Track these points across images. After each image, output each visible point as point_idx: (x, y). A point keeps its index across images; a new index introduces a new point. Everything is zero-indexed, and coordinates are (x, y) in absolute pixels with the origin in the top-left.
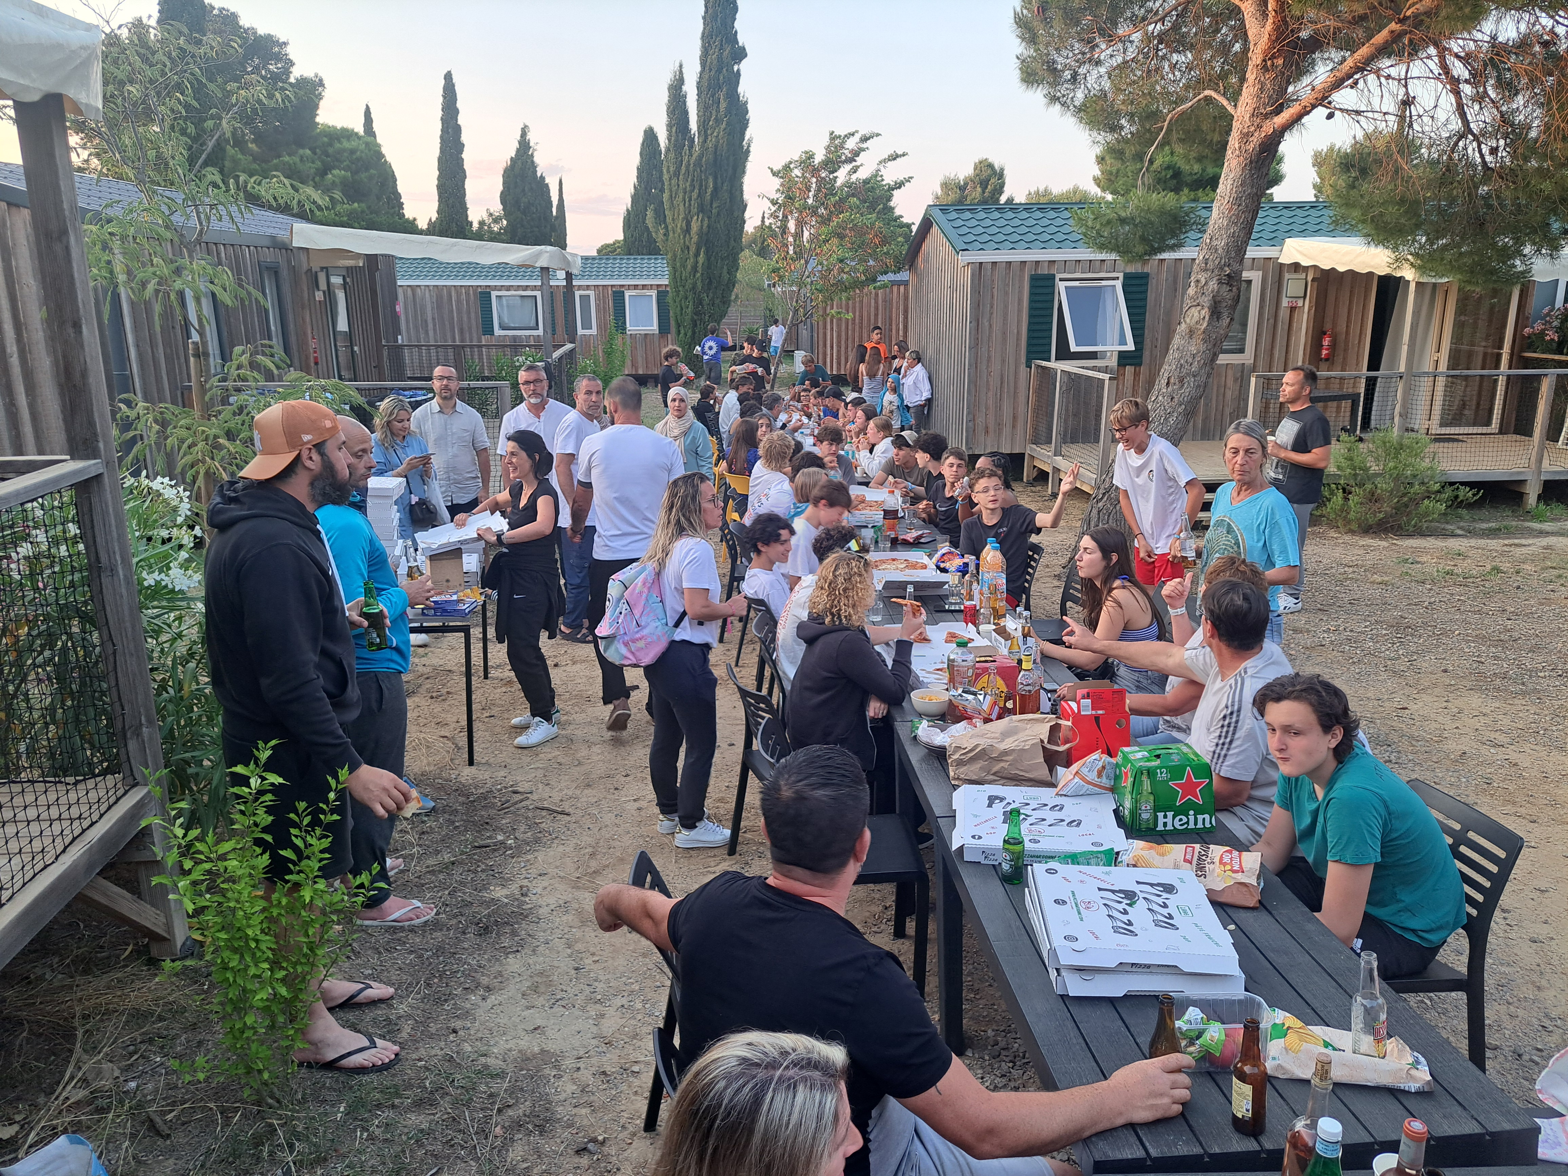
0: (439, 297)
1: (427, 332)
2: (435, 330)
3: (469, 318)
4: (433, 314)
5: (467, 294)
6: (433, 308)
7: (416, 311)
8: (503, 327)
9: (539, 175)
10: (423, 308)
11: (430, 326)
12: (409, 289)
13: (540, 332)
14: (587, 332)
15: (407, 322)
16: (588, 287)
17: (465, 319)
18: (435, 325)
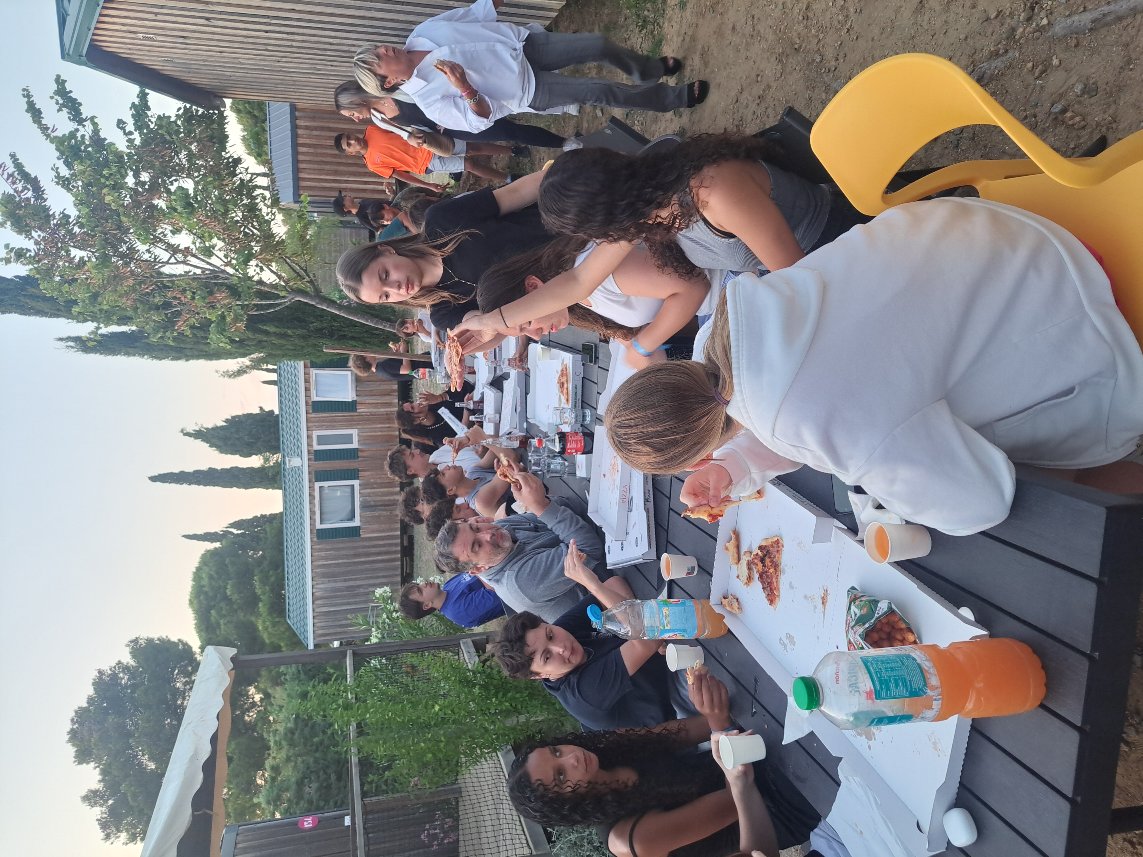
0: (324, 575)
1: (359, 587)
2: (355, 580)
3: (343, 549)
4: (341, 581)
5: (320, 550)
6: (335, 581)
7: (338, 597)
8: (352, 517)
9: (224, 424)
10: (334, 590)
11: (352, 583)
12: (317, 602)
13: (356, 483)
14: (355, 439)
15: (349, 604)
16: (309, 437)
17: (344, 552)
18: (351, 580)
